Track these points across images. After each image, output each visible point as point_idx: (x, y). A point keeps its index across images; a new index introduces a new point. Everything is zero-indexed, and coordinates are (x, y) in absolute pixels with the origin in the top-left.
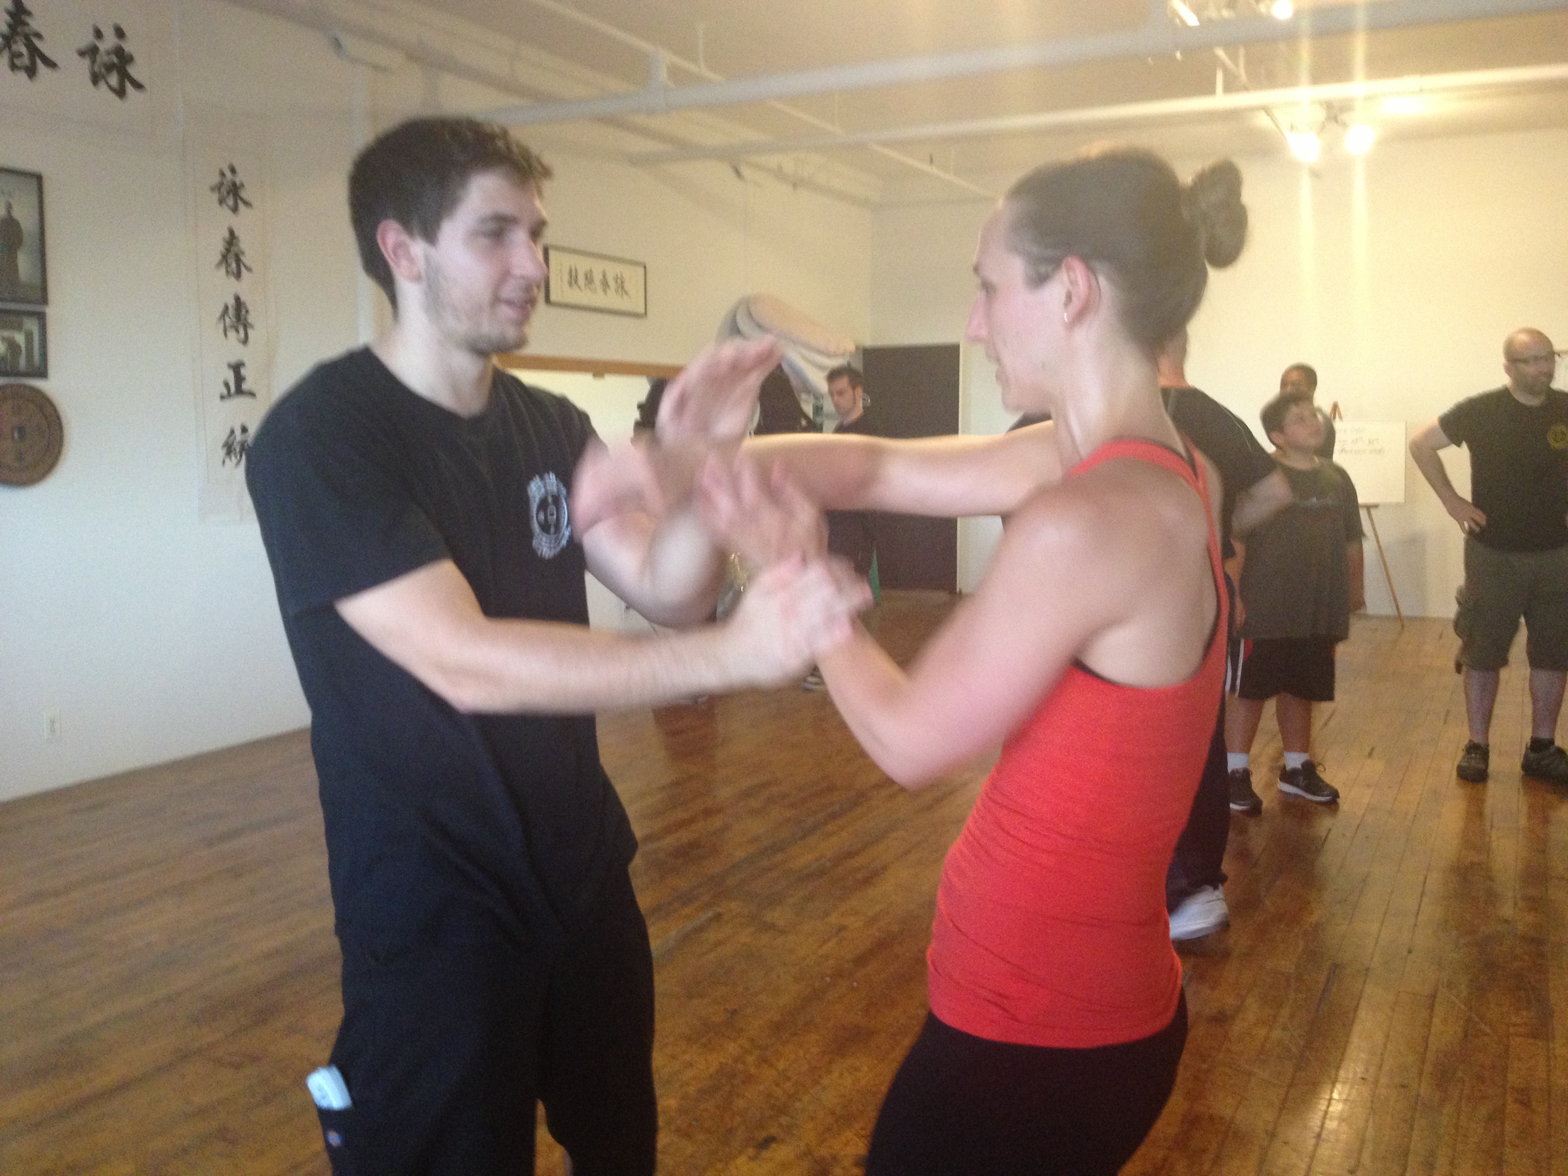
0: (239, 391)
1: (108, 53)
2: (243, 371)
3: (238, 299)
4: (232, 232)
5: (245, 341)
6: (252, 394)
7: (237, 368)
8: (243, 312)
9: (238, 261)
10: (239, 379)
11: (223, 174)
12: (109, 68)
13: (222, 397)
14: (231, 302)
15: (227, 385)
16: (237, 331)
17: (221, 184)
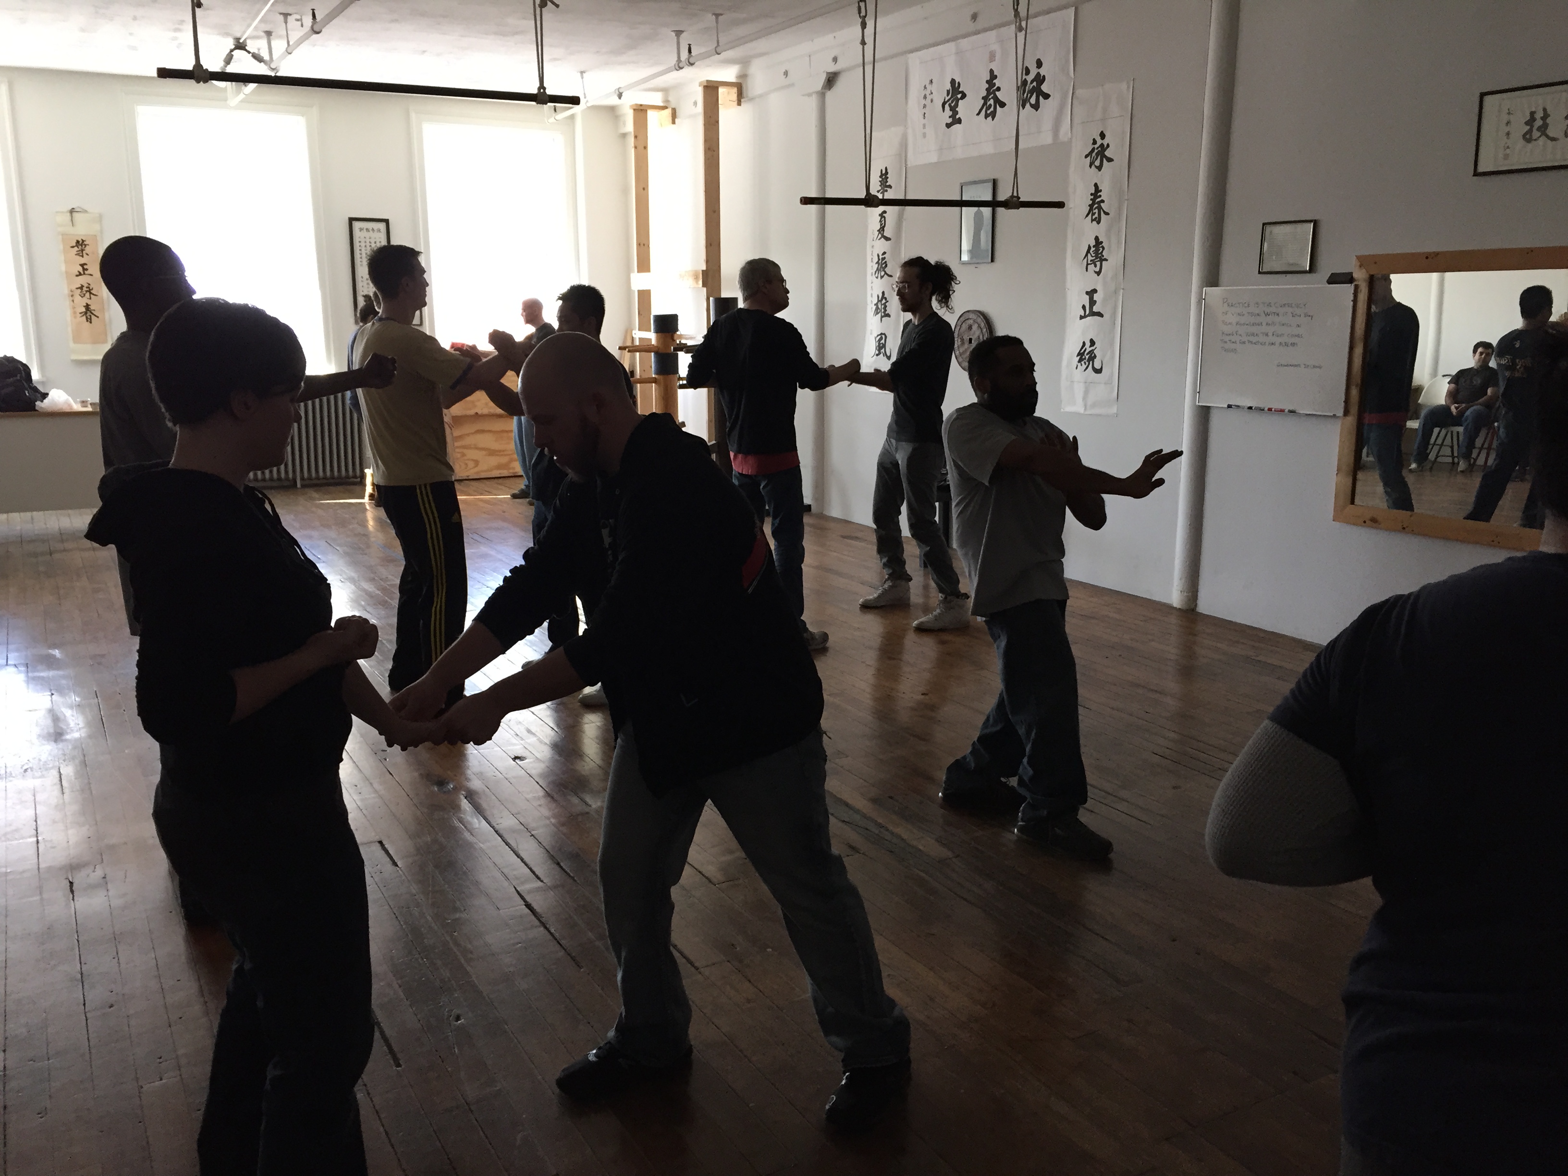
0: (1093, 314)
1: (1032, 82)
2: (1096, 297)
3: (1097, 238)
4: (1096, 185)
5: (1098, 273)
6: (1100, 315)
7: (1091, 293)
8: (1101, 249)
9: (1100, 208)
10: (1092, 303)
11: (1095, 142)
12: (1031, 92)
13: (1081, 318)
14: (1093, 243)
15: (1084, 307)
16: (1096, 266)
17: (1093, 150)
